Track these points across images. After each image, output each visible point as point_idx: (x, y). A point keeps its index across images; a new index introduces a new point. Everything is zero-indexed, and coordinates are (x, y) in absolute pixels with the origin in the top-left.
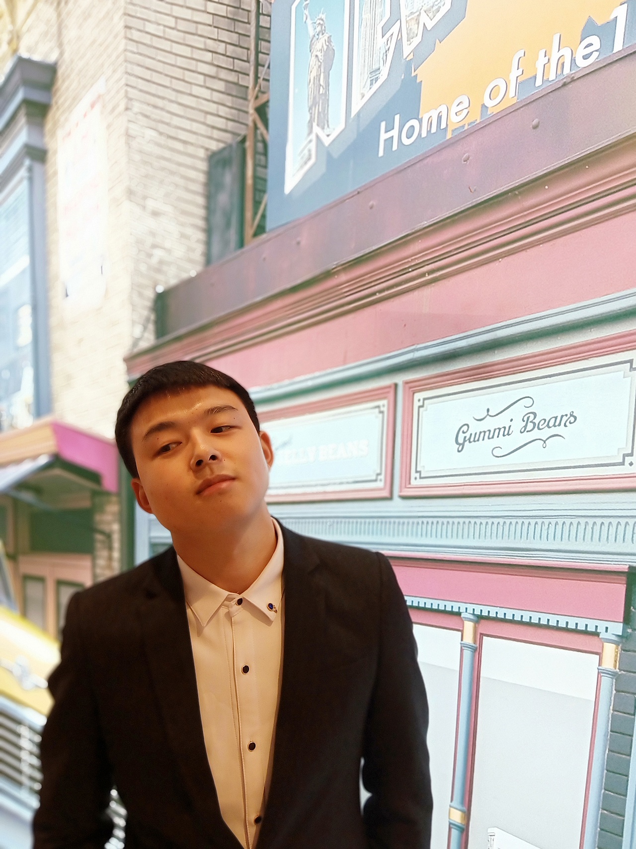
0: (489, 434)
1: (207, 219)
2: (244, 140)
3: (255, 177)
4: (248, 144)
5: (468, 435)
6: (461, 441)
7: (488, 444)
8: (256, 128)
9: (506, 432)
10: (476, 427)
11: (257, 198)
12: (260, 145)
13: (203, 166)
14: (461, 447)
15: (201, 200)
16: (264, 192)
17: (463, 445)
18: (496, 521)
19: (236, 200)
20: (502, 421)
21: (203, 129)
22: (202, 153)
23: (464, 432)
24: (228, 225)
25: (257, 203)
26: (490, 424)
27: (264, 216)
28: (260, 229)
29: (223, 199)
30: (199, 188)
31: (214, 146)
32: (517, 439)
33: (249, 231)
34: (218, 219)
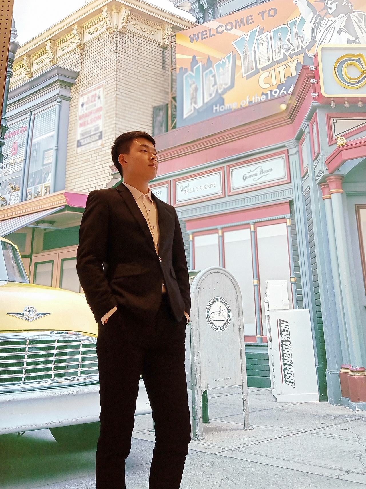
0: (252, 176)
1: (153, 124)
2: (167, 104)
3: (172, 114)
4: (169, 106)
5: (246, 177)
6: (244, 178)
7: (252, 178)
8: (172, 102)
9: (256, 175)
10: (248, 175)
11: (173, 119)
12: (174, 107)
13: (152, 110)
14: (244, 180)
15: (151, 119)
16: (176, 118)
17: (245, 179)
18: (256, 197)
19: (164, 119)
20: (255, 172)
21: (151, 100)
22: (151, 106)
23: (245, 176)
24: (162, 126)
25: (173, 121)
26: (252, 173)
27: (175, 124)
28: (174, 127)
29: (159, 119)
30: (150, 115)
31: (156, 105)
32: (259, 176)
33: (170, 127)
34: (157, 124)
